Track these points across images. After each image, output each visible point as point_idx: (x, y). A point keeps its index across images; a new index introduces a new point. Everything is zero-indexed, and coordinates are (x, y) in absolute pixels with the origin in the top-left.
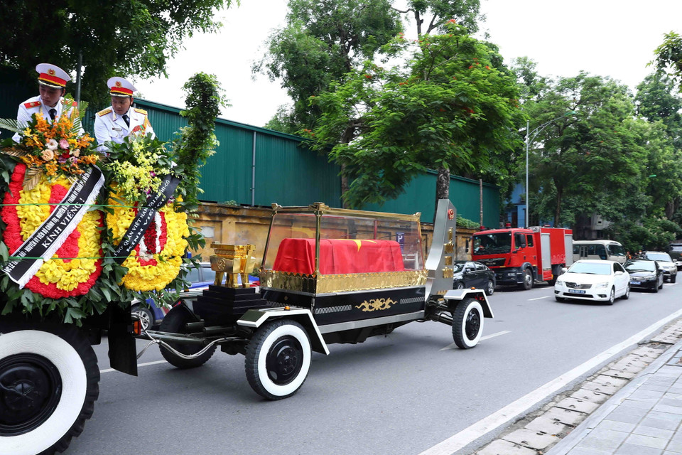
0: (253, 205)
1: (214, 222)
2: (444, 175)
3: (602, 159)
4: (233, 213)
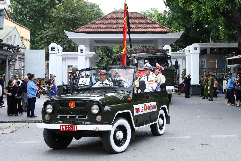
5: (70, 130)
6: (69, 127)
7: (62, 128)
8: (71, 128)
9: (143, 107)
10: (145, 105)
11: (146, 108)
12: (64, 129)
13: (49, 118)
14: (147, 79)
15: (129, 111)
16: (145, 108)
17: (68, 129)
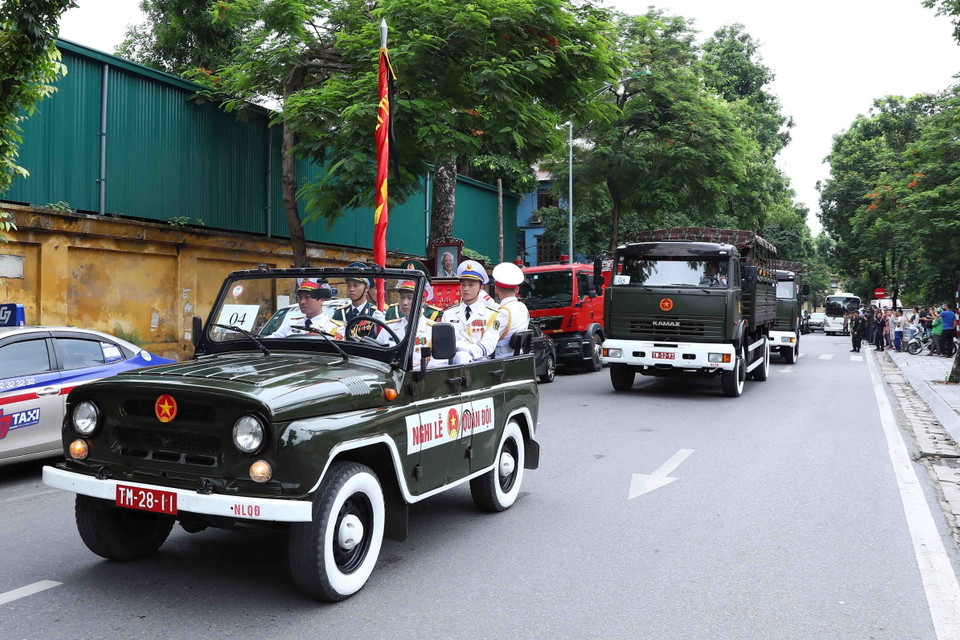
0: (103, 212)
1: (24, 244)
2: (446, 169)
3: (692, 151)
4: (65, 227)
5: (150, 507)
6: (150, 497)
7: (125, 497)
8: (156, 501)
9: (442, 419)
10: (453, 413)
11: (454, 423)
12: (129, 500)
13: (86, 453)
14: (468, 316)
15: (386, 439)
16: (450, 422)
17: (145, 503)
